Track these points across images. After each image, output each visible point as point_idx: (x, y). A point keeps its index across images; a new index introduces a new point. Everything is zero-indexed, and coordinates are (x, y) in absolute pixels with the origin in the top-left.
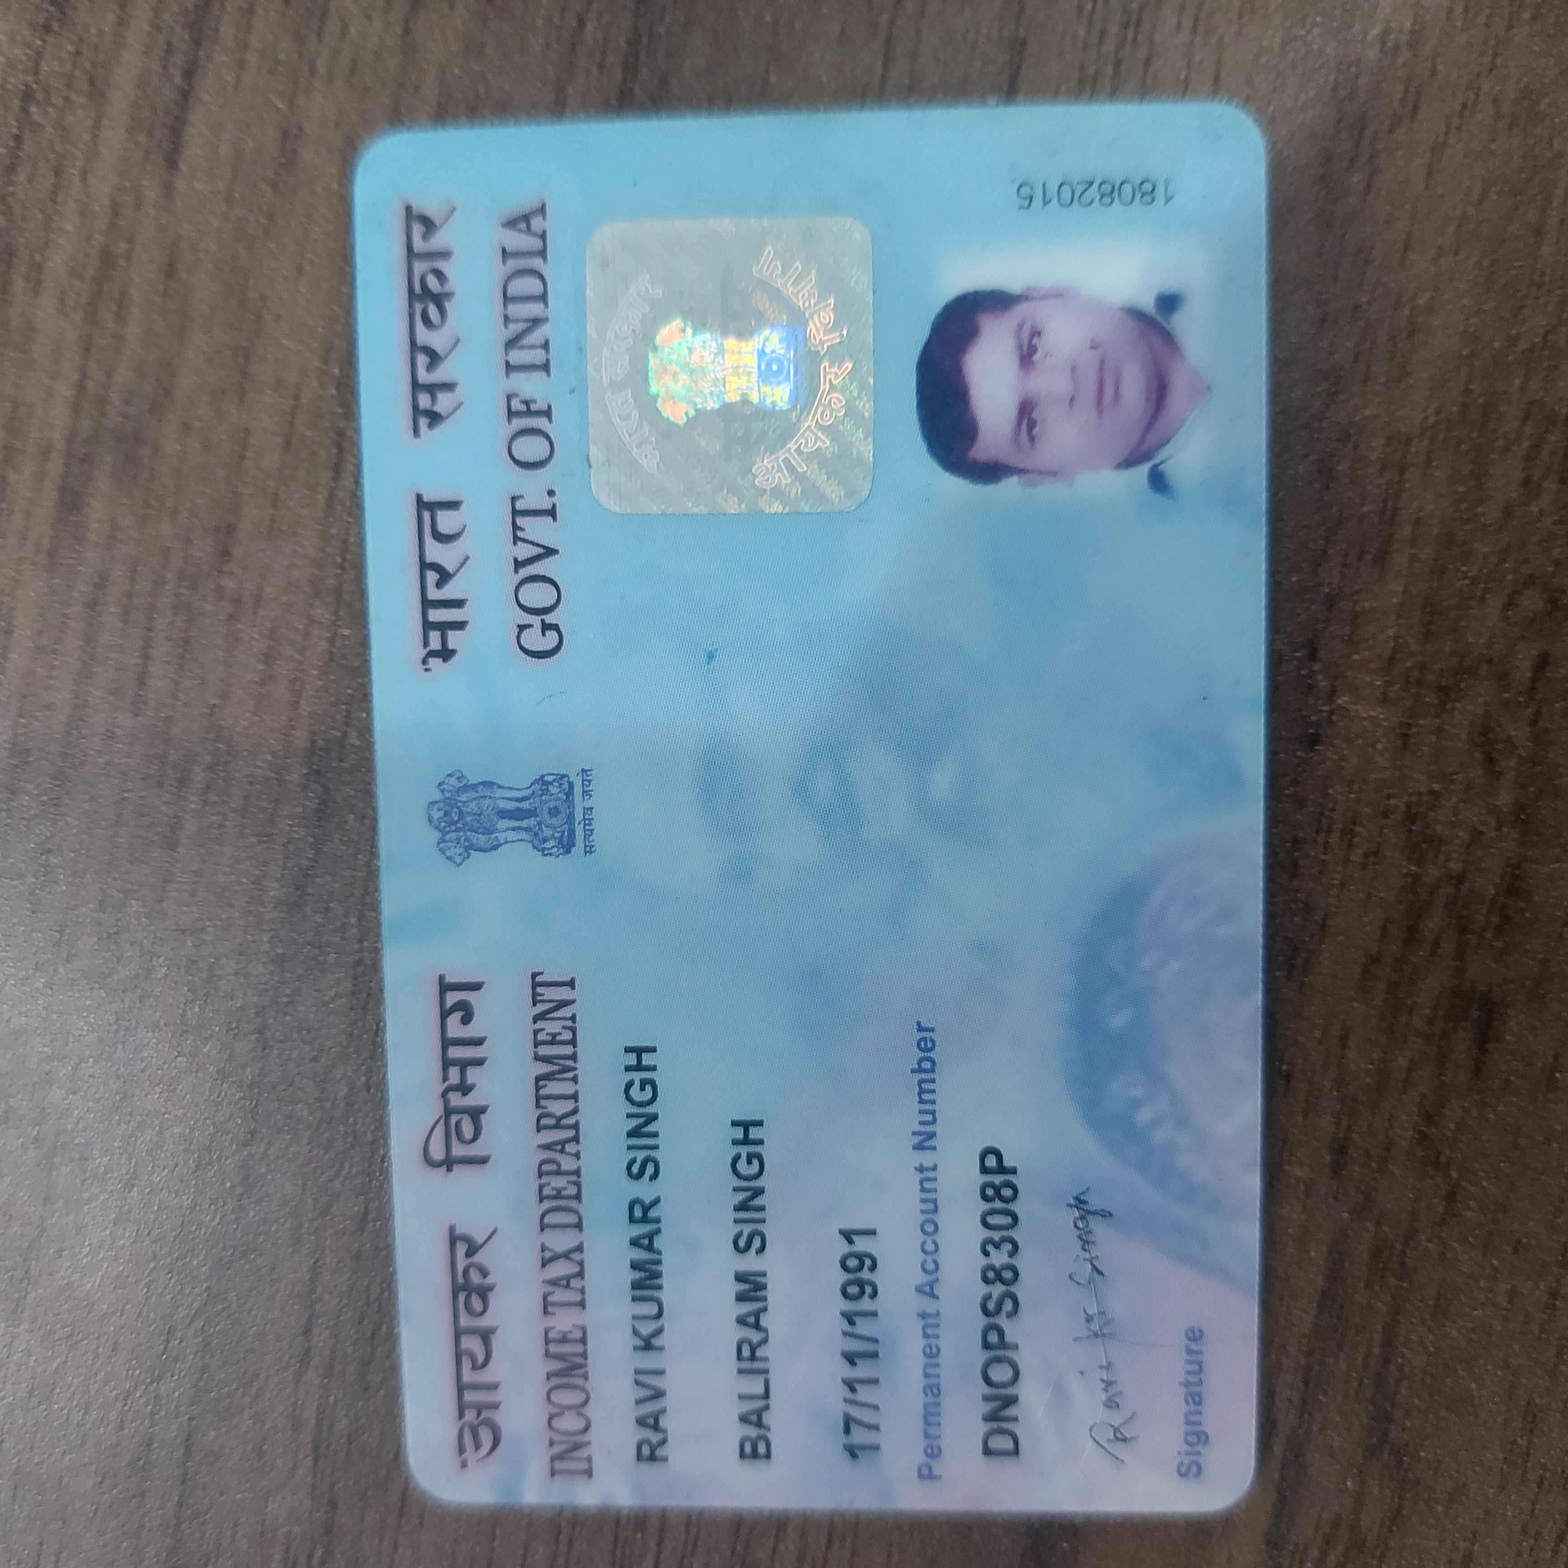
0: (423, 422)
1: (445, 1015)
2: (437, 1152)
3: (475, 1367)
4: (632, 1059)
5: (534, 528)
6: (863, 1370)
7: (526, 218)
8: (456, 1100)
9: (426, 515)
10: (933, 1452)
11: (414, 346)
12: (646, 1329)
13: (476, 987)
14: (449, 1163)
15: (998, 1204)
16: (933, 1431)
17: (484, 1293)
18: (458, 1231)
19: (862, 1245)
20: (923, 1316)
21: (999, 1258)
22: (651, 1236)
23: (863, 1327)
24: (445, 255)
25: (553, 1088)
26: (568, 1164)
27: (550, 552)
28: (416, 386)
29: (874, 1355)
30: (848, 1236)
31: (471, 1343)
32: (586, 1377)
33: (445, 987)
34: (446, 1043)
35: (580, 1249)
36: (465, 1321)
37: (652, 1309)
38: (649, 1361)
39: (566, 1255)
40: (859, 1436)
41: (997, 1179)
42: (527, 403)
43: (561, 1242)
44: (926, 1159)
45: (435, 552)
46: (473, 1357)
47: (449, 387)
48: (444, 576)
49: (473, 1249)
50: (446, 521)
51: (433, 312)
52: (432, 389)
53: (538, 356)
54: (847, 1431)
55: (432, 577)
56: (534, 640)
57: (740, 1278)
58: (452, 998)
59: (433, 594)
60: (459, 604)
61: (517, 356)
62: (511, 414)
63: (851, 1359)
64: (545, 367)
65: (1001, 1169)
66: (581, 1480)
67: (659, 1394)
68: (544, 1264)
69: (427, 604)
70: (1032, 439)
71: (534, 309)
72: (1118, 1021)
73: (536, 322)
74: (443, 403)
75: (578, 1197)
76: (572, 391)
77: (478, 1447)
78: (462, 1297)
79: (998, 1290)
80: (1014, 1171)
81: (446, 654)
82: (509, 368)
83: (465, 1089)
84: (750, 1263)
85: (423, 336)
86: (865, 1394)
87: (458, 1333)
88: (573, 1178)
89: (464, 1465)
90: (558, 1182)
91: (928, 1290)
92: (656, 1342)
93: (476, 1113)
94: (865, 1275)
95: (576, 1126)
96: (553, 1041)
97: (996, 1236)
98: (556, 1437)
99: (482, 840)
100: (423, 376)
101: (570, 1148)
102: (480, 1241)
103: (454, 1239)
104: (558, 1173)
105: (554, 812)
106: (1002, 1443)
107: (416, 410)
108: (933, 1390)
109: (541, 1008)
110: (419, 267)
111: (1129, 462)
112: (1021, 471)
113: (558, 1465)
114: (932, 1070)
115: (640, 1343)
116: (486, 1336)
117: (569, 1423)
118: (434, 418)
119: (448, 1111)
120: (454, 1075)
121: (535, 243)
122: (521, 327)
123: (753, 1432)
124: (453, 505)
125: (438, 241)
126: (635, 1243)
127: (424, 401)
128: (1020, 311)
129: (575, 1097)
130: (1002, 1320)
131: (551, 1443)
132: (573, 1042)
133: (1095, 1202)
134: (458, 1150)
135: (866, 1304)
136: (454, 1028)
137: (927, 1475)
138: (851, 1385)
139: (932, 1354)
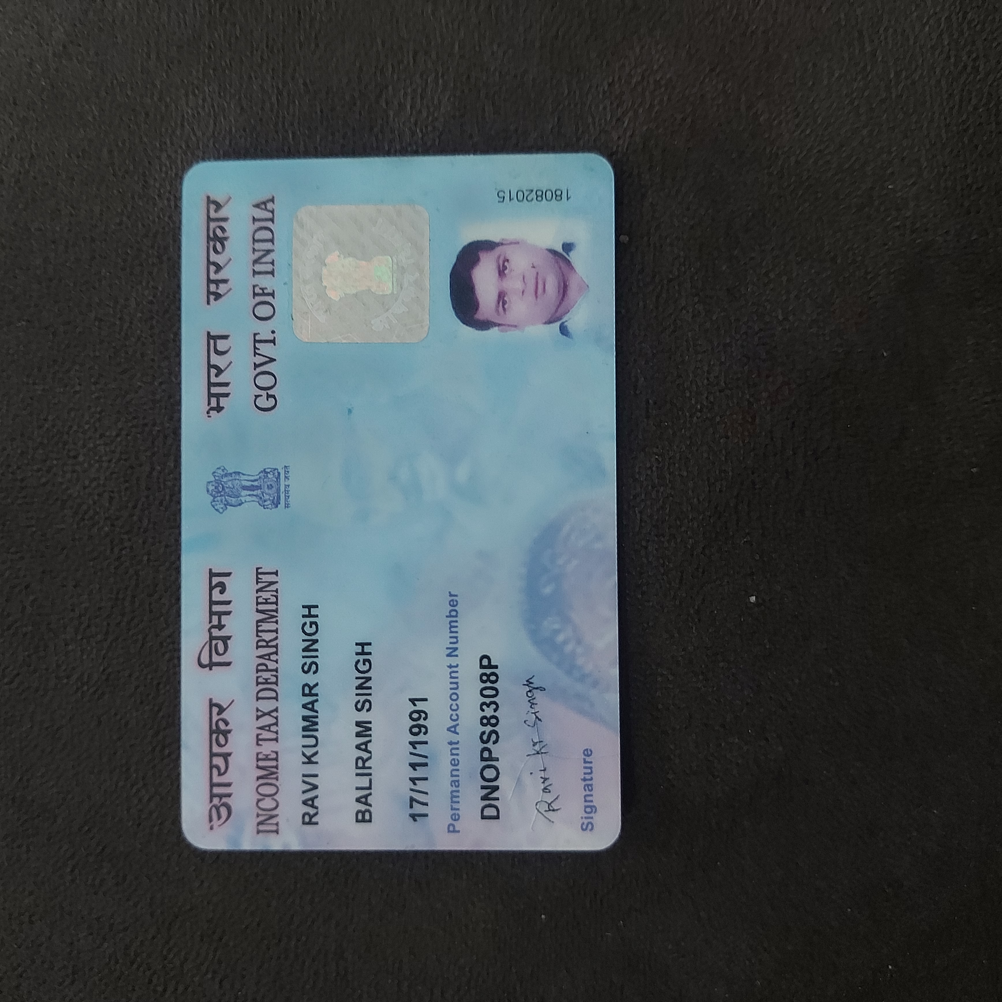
0: (212, 297)
1: (211, 588)
2: (205, 660)
3: (220, 774)
4: (306, 611)
5: (264, 349)
6: (420, 772)
7: (264, 203)
8: (216, 632)
9: (212, 342)
10: (456, 818)
11: (209, 263)
12: (309, 752)
13: (228, 574)
14: (211, 665)
15: (488, 684)
16: (455, 806)
17: (226, 733)
18: (214, 701)
19: (420, 706)
20: (451, 743)
21: (489, 712)
22: (312, 703)
23: (420, 749)
24: (225, 220)
25: (265, 626)
26: (271, 665)
27: (272, 360)
28: (209, 281)
29: (426, 765)
30: (413, 701)
31: (218, 761)
32: (277, 779)
33: (212, 574)
34: (212, 603)
35: (276, 710)
36: (216, 749)
37: (312, 741)
38: (310, 769)
39: (269, 714)
40: (418, 809)
41: (488, 671)
42: (262, 289)
43: (266, 706)
44: (453, 661)
45: (215, 360)
46: (218, 768)
47: (225, 281)
48: (220, 371)
49: (221, 710)
50: (222, 345)
51: (219, 247)
52: (217, 282)
53: (269, 268)
54: (411, 807)
55: (213, 371)
56: (263, 402)
57: (358, 724)
58: (215, 580)
59: (214, 380)
60: (227, 384)
61: (258, 268)
62: (255, 295)
63: (413, 766)
64: (272, 273)
65: (490, 666)
66: (274, 835)
67: (315, 787)
68: (258, 718)
69: (210, 384)
70: (504, 309)
71: (268, 246)
72: (548, 590)
73: (268, 252)
74: (223, 288)
75: (276, 683)
76: (285, 284)
77: (219, 817)
78: (214, 736)
79: (489, 729)
80: (496, 667)
81: (219, 409)
82: (255, 273)
83: (220, 627)
84: (363, 716)
85: (214, 257)
86: (420, 785)
87: (212, 755)
88: (274, 673)
89: (211, 828)
90: (266, 675)
91: (453, 730)
92: (313, 759)
93: (225, 639)
94: (421, 722)
95: (276, 646)
96: (266, 602)
97: (488, 700)
98: (261, 812)
99: (233, 501)
100: (213, 276)
101: (273, 657)
102: (225, 707)
103: (212, 705)
104: (267, 670)
105: (270, 487)
106: (491, 812)
107: (209, 293)
108: (455, 783)
109: (261, 585)
110: (213, 225)
111: (550, 322)
112: (499, 325)
113: (261, 828)
114: (456, 616)
115: (306, 760)
116: (226, 756)
117: (268, 803)
118: (218, 296)
119: (212, 638)
120: (215, 619)
121: (269, 215)
122: (261, 253)
123: (363, 807)
124: (225, 337)
125: (222, 213)
126: (304, 706)
127: (213, 288)
128: (498, 251)
129: (276, 631)
130: (490, 745)
131: (258, 815)
132: (276, 603)
133: (536, 682)
134: (216, 659)
135: (421, 737)
136: (217, 596)
137: (451, 829)
138: (413, 780)
139: (455, 763)
